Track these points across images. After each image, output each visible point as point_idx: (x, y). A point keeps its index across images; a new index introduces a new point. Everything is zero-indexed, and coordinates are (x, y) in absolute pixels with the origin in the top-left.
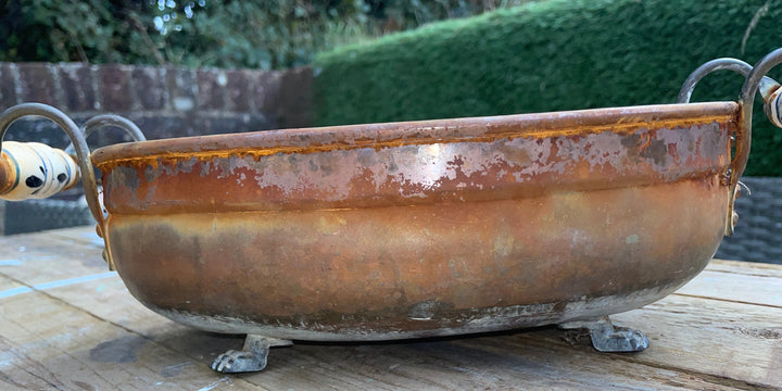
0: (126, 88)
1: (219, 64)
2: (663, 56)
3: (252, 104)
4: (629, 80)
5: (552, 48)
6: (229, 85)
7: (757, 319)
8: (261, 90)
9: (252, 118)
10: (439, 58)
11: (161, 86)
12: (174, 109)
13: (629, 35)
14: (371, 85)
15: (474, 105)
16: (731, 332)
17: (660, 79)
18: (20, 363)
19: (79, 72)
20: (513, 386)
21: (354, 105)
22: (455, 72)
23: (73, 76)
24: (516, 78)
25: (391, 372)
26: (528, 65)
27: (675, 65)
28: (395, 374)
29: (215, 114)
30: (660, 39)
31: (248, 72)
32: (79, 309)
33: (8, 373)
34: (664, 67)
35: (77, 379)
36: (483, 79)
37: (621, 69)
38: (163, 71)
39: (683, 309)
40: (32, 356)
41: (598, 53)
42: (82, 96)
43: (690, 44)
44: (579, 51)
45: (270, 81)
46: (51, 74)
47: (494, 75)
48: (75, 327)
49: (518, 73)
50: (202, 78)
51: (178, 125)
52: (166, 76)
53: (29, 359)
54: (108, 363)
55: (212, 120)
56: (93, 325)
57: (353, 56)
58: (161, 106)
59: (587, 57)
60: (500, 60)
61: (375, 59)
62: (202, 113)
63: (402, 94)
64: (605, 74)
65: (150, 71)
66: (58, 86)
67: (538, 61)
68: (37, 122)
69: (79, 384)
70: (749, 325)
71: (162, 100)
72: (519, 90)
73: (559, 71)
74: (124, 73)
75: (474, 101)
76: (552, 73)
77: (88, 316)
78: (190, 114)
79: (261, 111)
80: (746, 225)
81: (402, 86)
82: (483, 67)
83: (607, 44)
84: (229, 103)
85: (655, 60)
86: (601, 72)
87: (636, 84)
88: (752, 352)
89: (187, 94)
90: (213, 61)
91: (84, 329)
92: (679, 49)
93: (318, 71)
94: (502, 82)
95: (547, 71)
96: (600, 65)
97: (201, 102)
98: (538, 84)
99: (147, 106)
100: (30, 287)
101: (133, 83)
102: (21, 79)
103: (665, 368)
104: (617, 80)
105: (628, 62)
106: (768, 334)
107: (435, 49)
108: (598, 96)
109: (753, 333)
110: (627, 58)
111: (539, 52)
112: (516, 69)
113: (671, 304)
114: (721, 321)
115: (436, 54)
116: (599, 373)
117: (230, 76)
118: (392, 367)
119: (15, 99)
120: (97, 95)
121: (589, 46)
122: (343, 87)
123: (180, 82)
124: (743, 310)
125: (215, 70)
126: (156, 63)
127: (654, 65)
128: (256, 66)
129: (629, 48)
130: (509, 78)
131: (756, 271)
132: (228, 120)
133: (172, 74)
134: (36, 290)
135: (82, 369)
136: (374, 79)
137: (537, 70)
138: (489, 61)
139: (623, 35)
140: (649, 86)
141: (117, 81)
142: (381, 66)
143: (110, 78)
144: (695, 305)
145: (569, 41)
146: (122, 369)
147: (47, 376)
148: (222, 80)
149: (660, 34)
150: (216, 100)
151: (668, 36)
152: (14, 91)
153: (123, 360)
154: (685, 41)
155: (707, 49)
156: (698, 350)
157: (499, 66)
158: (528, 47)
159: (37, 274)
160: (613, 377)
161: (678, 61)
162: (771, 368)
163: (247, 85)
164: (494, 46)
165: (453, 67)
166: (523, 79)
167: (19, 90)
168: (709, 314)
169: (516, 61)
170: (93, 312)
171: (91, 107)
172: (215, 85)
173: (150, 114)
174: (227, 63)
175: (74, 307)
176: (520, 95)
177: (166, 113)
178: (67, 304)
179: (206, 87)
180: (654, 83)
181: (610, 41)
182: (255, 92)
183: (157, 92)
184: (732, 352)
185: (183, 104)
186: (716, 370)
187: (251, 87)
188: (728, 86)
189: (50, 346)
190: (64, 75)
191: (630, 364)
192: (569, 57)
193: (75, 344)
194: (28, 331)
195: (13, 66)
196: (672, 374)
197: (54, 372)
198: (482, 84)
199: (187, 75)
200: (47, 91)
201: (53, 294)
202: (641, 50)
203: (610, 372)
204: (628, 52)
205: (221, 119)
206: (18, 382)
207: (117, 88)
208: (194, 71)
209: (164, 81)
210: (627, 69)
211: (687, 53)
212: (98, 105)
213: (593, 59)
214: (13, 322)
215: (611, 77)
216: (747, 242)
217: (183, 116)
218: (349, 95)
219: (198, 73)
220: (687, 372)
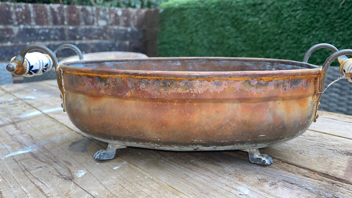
0: (78, 16)
1: (118, 6)
2: (313, 13)
3: (132, 23)
4: (298, 22)
5: (264, 6)
6: (122, 15)
7: (345, 145)
8: (136, 17)
9: (132, 30)
10: (215, 8)
11: (93, 15)
12: (98, 25)
13: (299, 3)
14: (184, 18)
15: (230, 30)
16: (332, 151)
17: (312, 22)
18: (41, 150)
19: (59, 8)
20: (241, 173)
21: (177, 26)
22: (221, 15)
23: (56, 10)
24: (248, 18)
25: (191, 163)
26: (253, 13)
27: (319, 17)
28: (193, 164)
29: (116, 27)
30: (312, 5)
31: (131, 9)
32: (62, 124)
33: (36, 155)
34: (314, 17)
35: (65, 159)
36: (233, 18)
37: (295, 17)
38: (94, 8)
39: (314, 138)
40: (45, 147)
41: (285, 10)
42: (59, 18)
43: (326, 8)
44: (277, 8)
45: (140, 14)
46: (46, 9)
47: (239, 16)
48: (62, 133)
49: (249, 16)
50: (111, 12)
51: (100, 32)
52: (96, 11)
53: (44, 148)
54: (77, 152)
55: (115, 30)
56: (69, 132)
57: (177, 5)
58: (93, 23)
59: (280, 11)
60: (241, 11)
61: (186, 7)
62: (110, 27)
63: (198, 22)
64: (288, 19)
65: (89, 8)
66: (49, 14)
67: (258, 11)
68: (40, 29)
69: (65, 162)
70: (340, 148)
71: (93, 21)
72: (249, 24)
73: (267, 17)
74: (78, 9)
75: (229, 27)
76: (264, 17)
77: (67, 128)
78: (105, 28)
79: (136, 26)
80: (348, 89)
81: (197, 19)
82: (234, 13)
83: (289, 6)
84: (122, 23)
85: (310, 14)
86: (286, 18)
87: (301, 24)
88: (340, 162)
89: (104, 19)
90: (116, 4)
91: (65, 134)
92: (321, 10)
93: (161, 11)
94: (242, 20)
95: (262, 16)
96: (286, 15)
97: (110, 22)
98: (257, 22)
99: (87, 23)
100: (41, 111)
101: (81, 13)
102: (33, 10)
103: (303, 168)
104: (293, 21)
105: (298, 14)
106: (348, 153)
107: (213, 4)
108: (284, 29)
109: (341, 153)
110: (298, 12)
111: (259, 8)
112: (248, 15)
113: (309, 135)
114: (329, 145)
115: (213, 6)
116: (276, 169)
117: (123, 11)
118: (191, 161)
119: (30, 19)
120: (66, 18)
121: (281, 6)
122: (172, 18)
123: (101, 13)
124: (339, 140)
125: (117, 9)
126: (91, 5)
127: (309, 16)
128: (134, 7)
129: (299, 8)
130: (245, 18)
131: (347, 120)
132: (122, 30)
133: (98, 10)
134: (43, 113)
135: (66, 155)
136: (186, 15)
137: (257, 16)
138: (237, 10)
139: (296, 2)
140: (307, 25)
141: (74, 12)
142: (189, 10)
143: (72, 11)
144: (319, 137)
145: (272, 4)
146: (83, 156)
147: (52, 157)
148: (120, 13)
149: (312, 3)
150: (117, 22)
151: (316, 4)
152: (30, 16)
153: (82, 151)
154: (324, 6)
155: (333, 10)
156: (318, 160)
157: (241, 13)
158: (254, 5)
159: (43, 104)
160: (281, 171)
161: (320, 15)
162: (347, 171)
163: (130, 15)
164: (239, 4)
165: (221, 12)
166: (251, 19)
167: (32, 15)
168: (324, 142)
169: (248, 11)
170: (68, 126)
171: (63, 23)
172: (116, 15)
173: (88, 27)
174: (122, 5)
175: (60, 123)
176: (250, 26)
177: (95, 27)
178: (57, 121)
179: (113, 16)
180: (309, 24)
181: (290, 5)
182: (134, 18)
183: (91, 18)
184: (332, 162)
185: (102, 23)
186: (324, 171)
187: (132, 16)
188: (342, 27)
189: (52, 142)
190: (52, 9)
191: (289, 165)
192: (272, 11)
193: (62, 142)
194: (42, 134)
195: (30, 5)
196: (306, 171)
197: (55, 155)
198: (233, 20)
199: (105, 10)
200: (45, 16)
201: (51, 116)
202: (304, 10)
203: (281, 168)
204: (298, 10)
205: (118, 30)
206: (41, 160)
207: (75, 15)
208: (107, 9)
209: (95, 13)
210: (297, 17)
211: (324, 12)
212: (66, 23)
213: (282, 12)
214: (36, 129)
215: (290, 20)
216: (349, 96)
217: (102, 28)
218: (175, 22)
219: (109, 10)
220: (312, 171)
